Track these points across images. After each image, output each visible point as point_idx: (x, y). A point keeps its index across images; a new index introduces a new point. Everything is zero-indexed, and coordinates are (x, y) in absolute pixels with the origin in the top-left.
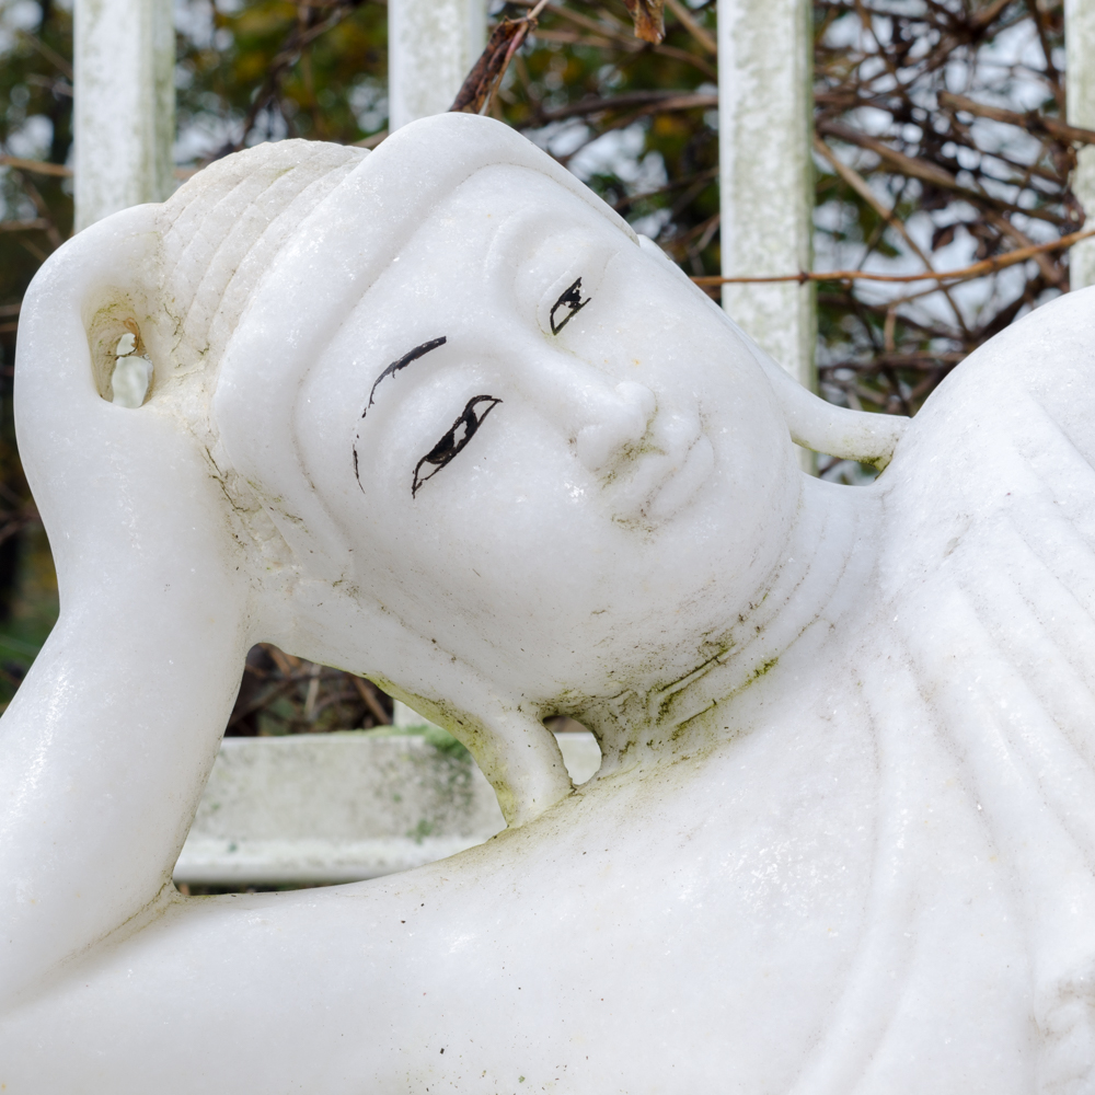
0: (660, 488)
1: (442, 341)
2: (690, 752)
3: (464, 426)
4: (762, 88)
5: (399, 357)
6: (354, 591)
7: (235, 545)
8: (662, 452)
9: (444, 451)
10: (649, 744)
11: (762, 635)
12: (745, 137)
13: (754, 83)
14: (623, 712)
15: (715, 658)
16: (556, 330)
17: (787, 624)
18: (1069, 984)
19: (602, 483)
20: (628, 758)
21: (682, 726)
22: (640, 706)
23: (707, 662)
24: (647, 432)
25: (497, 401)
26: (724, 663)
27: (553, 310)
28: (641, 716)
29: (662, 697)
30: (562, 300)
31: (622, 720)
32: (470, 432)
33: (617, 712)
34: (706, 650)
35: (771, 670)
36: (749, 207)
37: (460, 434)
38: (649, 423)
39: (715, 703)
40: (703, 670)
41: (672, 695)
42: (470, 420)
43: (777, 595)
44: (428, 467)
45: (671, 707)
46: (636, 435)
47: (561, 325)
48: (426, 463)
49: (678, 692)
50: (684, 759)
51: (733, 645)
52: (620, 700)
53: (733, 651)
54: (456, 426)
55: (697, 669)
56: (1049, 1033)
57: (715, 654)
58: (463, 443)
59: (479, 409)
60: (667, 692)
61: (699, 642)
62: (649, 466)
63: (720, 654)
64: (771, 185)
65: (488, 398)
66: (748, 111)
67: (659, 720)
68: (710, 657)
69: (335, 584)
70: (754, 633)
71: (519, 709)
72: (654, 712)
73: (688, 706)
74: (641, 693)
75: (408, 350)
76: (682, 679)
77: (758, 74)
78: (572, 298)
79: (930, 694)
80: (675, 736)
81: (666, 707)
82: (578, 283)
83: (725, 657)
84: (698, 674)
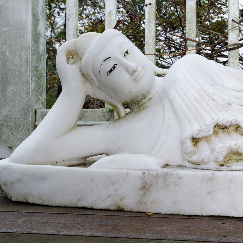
0: (138, 76)
1: (111, 57)
3: (113, 68)
4: (150, 32)
5: (105, 59)
6: (99, 89)
7: (84, 83)
8: (138, 72)
9: (111, 71)
10: (136, 108)
11: (150, 95)
12: (148, 38)
13: (149, 32)
16: (125, 56)
17: (153, 93)
18: (187, 137)
19: (130, 76)
20: (133, 110)
21: (140, 106)
25: (117, 65)
27: (125, 54)
28: (135, 105)
29: (137, 102)
30: (126, 53)
31: (133, 105)
32: (114, 69)
34: (143, 97)
35: (151, 99)
36: (148, 47)
37: (113, 69)
38: (136, 68)
39: (144, 103)
42: (114, 67)
43: (152, 90)
44: (109, 73)
46: (135, 70)
47: (126, 56)
48: (108, 73)
49: (139, 102)
50: (140, 110)
52: (132, 103)
53: (146, 97)
54: (112, 68)
56: (184, 143)
58: (113, 70)
59: (115, 66)
60: (138, 102)
61: (142, 96)
62: (136, 73)
64: (151, 44)
65: (116, 64)
66: (148, 35)
69: (97, 88)
71: (120, 104)
72: (136, 104)
73: (141, 104)
74: (135, 102)
75: (106, 58)
76: (140, 100)
77: (149, 31)
78: (127, 52)
79: (170, 102)
80: (139, 107)
81: (138, 104)
82: (128, 51)
83: (145, 97)
84: (142, 100)
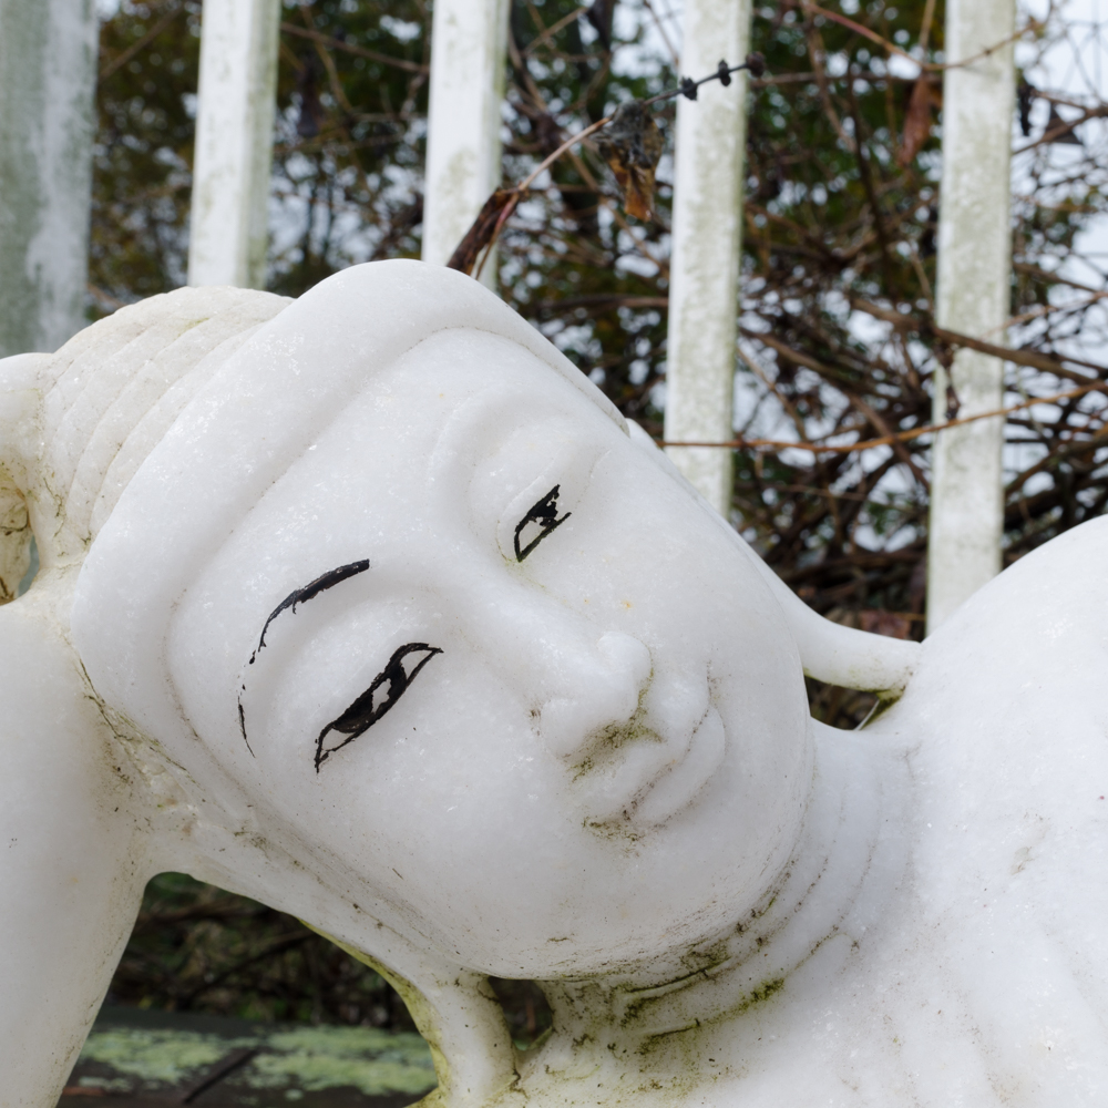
0: (652, 786)
1: (364, 566)
2: (663, 1077)
3: (386, 685)
4: (704, 290)
5: (303, 583)
6: (260, 842)
8: (658, 738)
9: (359, 717)
10: (612, 1048)
11: (765, 950)
13: (698, 285)
14: (581, 997)
15: (702, 970)
16: (521, 555)
17: (797, 939)
19: (573, 774)
20: (584, 1054)
21: (654, 1039)
22: (602, 999)
23: (691, 974)
24: (639, 709)
25: (435, 651)
26: (713, 978)
27: (519, 528)
28: (602, 1009)
29: (629, 998)
30: (532, 515)
31: (577, 1003)
32: (395, 694)
33: (574, 995)
34: (692, 961)
35: (774, 996)
37: (381, 695)
38: (642, 694)
39: (698, 1024)
40: (685, 982)
41: (644, 1000)
42: (396, 677)
43: (787, 901)
44: (335, 737)
45: (640, 1013)
46: (621, 714)
47: (529, 548)
48: (333, 732)
49: (653, 1000)
50: (655, 1085)
51: (727, 958)
52: (580, 985)
53: (726, 964)
54: (375, 685)
55: (678, 979)
57: (703, 966)
58: (385, 707)
59: (409, 662)
60: (637, 995)
61: (684, 951)
62: (637, 760)
63: (708, 968)
64: (706, 365)
65: (423, 646)
66: (692, 307)
67: (624, 1022)
68: (696, 968)
69: (237, 834)
70: (755, 945)
71: (457, 983)
72: (620, 1011)
73: (664, 1019)
74: (605, 987)
75: (316, 574)
76: (657, 986)
78: (545, 512)
80: (644, 1051)
81: (635, 1010)
82: (555, 492)
83: (715, 970)
84: (678, 985)
